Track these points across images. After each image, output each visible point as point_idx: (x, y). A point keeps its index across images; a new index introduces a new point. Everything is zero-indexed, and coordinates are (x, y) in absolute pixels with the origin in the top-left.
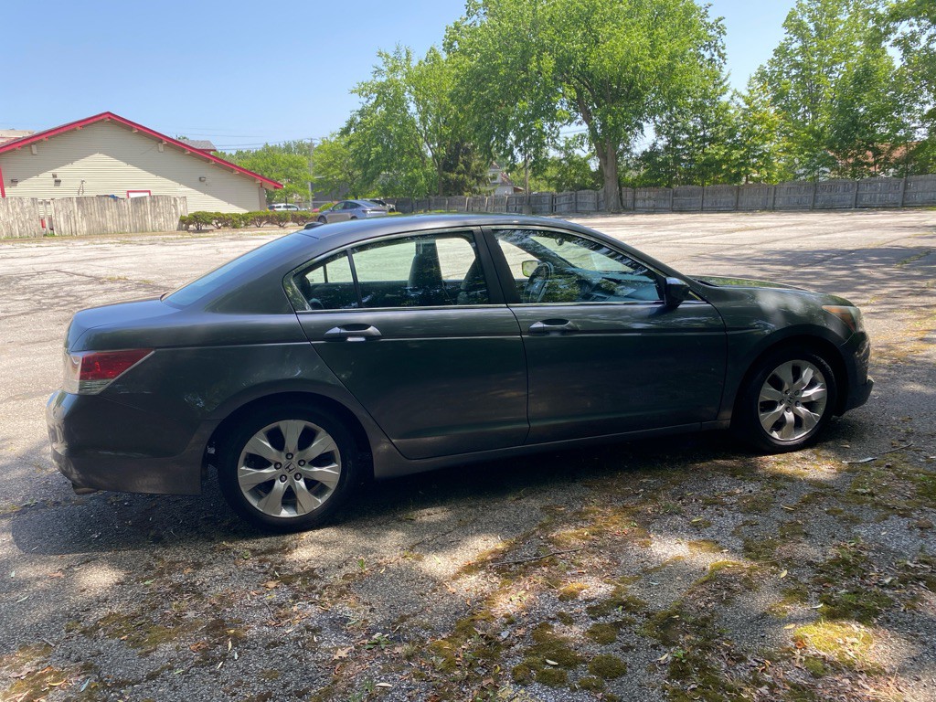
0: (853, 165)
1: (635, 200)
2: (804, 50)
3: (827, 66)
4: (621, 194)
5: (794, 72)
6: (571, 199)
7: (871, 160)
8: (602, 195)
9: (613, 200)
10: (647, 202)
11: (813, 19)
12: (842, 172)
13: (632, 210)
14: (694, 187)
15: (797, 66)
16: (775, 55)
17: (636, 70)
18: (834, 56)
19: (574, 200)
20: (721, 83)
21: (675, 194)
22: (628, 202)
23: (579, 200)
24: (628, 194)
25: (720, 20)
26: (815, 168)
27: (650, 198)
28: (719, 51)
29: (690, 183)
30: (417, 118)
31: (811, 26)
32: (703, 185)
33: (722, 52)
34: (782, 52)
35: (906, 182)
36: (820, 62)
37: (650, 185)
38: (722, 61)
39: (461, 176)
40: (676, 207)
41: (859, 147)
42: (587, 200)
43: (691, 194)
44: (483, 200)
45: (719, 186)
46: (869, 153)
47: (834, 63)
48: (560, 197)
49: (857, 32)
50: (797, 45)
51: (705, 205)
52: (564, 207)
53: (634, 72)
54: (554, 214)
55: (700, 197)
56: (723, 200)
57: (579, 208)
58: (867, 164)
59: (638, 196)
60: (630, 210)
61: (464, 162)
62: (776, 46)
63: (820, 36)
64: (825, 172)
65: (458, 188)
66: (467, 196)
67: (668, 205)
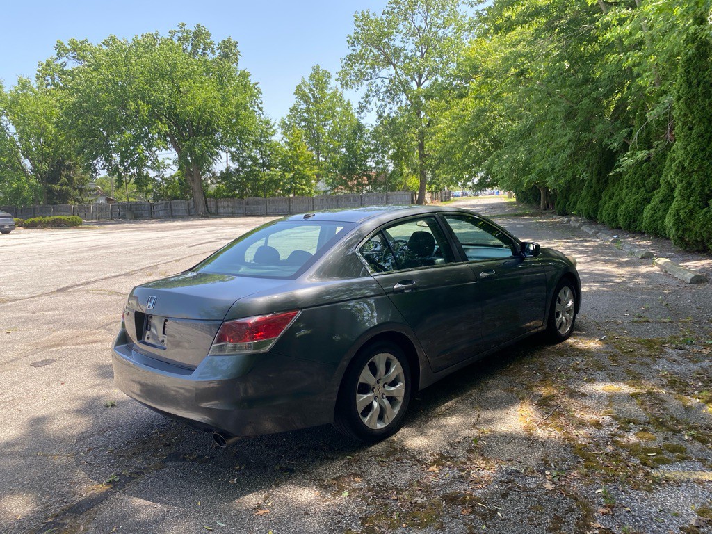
0: (357, 185)
1: (217, 207)
2: (308, 111)
3: (322, 121)
4: (206, 203)
5: (303, 124)
6: (166, 207)
7: (366, 182)
8: (192, 204)
9: (201, 208)
10: (227, 209)
11: (311, 90)
12: (351, 190)
13: (217, 215)
14: (259, 198)
15: (305, 120)
16: (291, 112)
17: (211, 114)
18: (325, 115)
19: (169, 207)
20: (271, 128)
21: (247, 203)
22: (213, 209)
23: (173, 207)
24: (212, 203)
25: (256, 84)
26: (335, 187)
27: (228, 206)
28: (258, 105)
29: (256, 196)
30: (17, 137)
31: (310, 95)
32: (265, 197)
33: (260, 106)
34: (294, 110)
35: (387, 196)
36: (318, 118)
37: (228, 197)
38: (261, 112)
39: (65, 187)
40: (248, 212)
41: (358, 174)
42: (180, 208)
43: (257, 203)
44: (88, 208)
45: (277, 198)
46: (365, 178)
47: (326, 119)
48: (157, 205)
49: (337, 101)
50: (303, 106)
51: (268, 211)
52: (162, 213)
53: (210, 115)
54: (154, 219)
55: (264, 206)
56: (280, 207)
57: (174, 214)
58: (365, 184)
59: (220, 204)
60: (214, 214)
61: (66, 176)
62: (291, 106)
63: (316, 102)
64: (342, 189)
65: (64, 197)
66: (73, 205)
67: (242, 211)
